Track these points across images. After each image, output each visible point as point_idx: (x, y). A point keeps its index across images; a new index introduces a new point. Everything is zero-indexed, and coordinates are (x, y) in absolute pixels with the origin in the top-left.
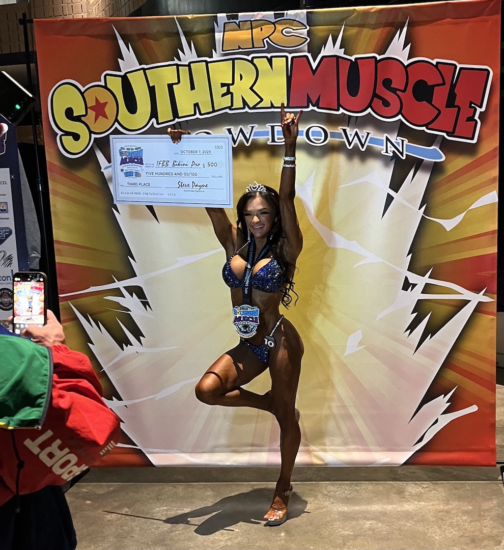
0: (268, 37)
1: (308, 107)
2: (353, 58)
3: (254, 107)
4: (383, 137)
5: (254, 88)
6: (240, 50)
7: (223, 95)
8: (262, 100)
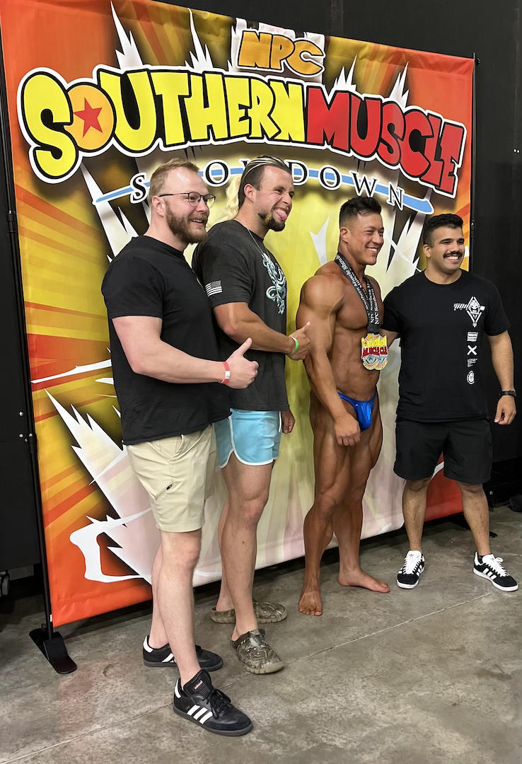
0: (286, 58)
1: (323, 145)
2: (362, 97)
3: (272, 139)
4: (387, 184)
5: (272, 116)
6: (256, 68)
7: (241, 119)
8: (280, 132)
